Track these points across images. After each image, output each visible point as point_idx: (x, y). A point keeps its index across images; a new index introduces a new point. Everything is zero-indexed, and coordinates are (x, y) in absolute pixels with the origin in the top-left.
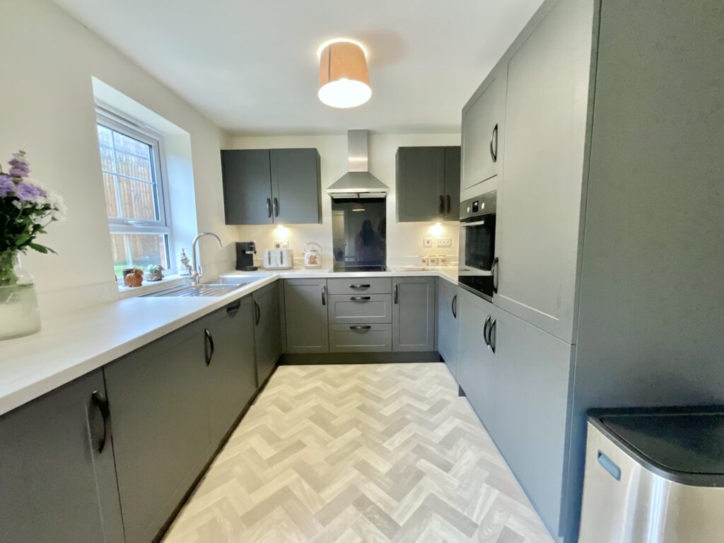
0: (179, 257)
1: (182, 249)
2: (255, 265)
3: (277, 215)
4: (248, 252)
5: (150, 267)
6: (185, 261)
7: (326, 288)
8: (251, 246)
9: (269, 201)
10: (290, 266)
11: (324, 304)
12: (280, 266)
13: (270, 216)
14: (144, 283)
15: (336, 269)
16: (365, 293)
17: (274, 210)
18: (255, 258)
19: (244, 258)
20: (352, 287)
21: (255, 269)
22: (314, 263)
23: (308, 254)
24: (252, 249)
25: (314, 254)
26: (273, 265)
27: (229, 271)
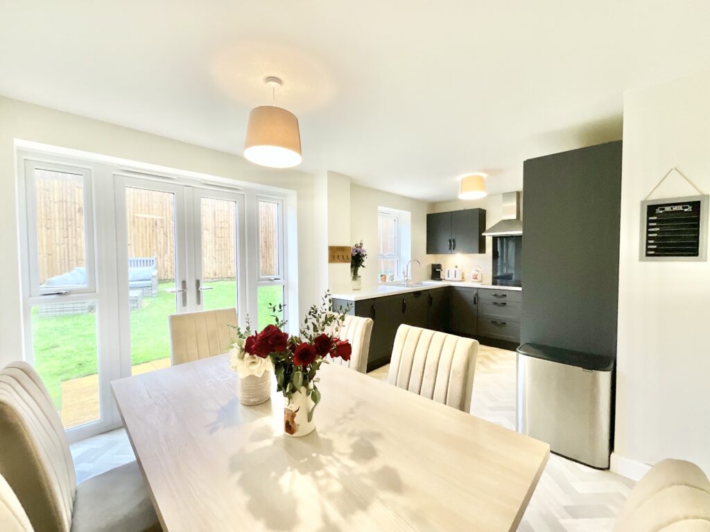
0: (402, 271)
1: (403, 267)
2: (442, 277)
3: (454, 249)
4: (437, 270)
5: (390, 274)
6: (404, 273)
7: (477, 294)
8: (439, 266)
9: (450, 241)
10: (461, 279)
11: (475, 303)
12: (455, 279)
13: (450, 249)
14: (387, 281)
15: (494, 283)
16: (503, 300)
17: (452, 247)
18: (441, 273)
19: (436, 273)
20: (496, 295)
21: (441, 280)
22: (476, 278)
23: (474, 272)
24: (440, 268)
25: (476, 273)
26: (450, 278)
27: (427, 280)
